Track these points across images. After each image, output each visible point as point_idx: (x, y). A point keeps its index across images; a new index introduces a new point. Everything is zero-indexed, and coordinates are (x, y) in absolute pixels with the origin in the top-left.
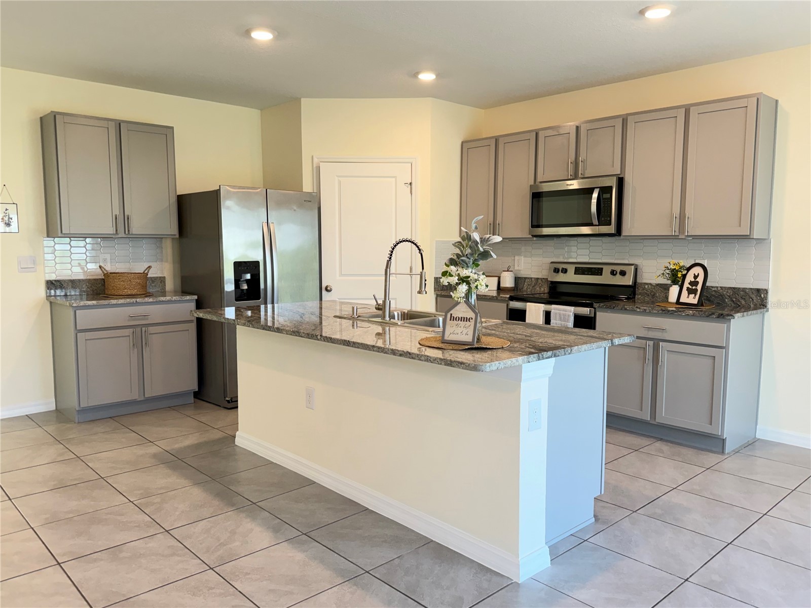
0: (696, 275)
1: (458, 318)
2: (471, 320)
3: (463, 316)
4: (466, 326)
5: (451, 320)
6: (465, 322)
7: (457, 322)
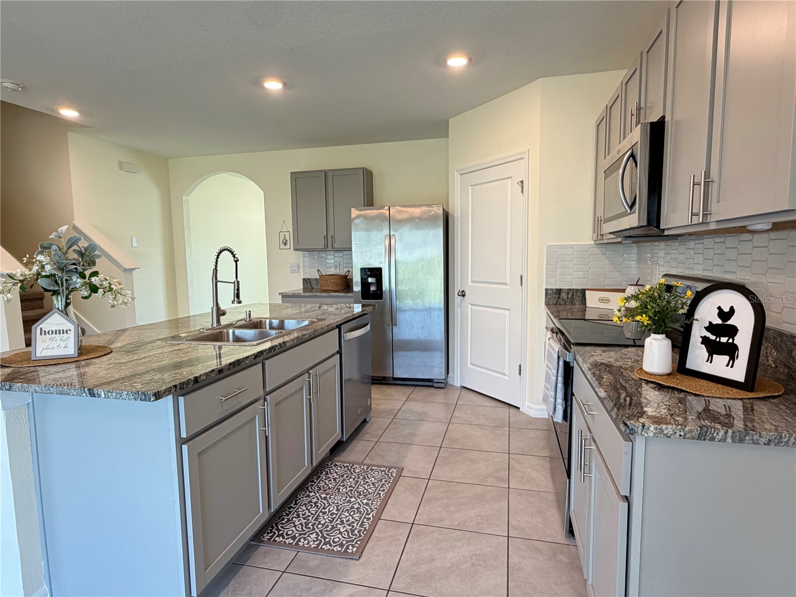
0: (726, 309)
1: (51, 332)
2: (69, 332)
3: (57, 329)
4: (64, 338)
5: (41, 334)
6: (62, 335)
7: (51, 336)
